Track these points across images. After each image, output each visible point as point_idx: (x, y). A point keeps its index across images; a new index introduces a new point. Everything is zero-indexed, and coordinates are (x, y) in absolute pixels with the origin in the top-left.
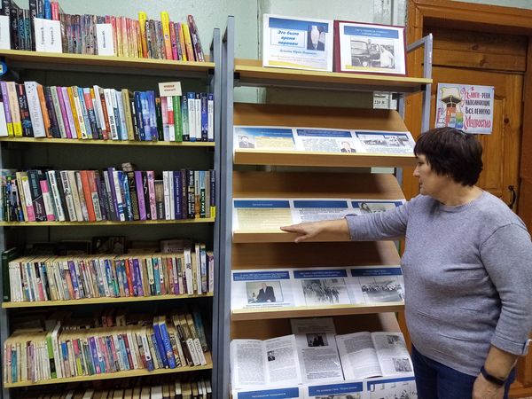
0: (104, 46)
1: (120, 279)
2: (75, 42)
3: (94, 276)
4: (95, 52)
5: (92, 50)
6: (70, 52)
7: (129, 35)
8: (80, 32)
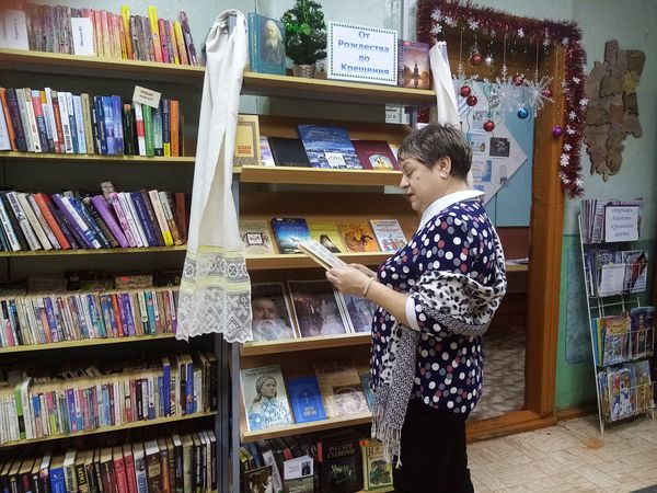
0: (82, 44)
1: (107, 317)
2: (45, 38)
3: (74, 314)
4: (71, 51)
5: (66, 48)
6: (39, 50)
7: (111, 32)
8: (51, 27)
